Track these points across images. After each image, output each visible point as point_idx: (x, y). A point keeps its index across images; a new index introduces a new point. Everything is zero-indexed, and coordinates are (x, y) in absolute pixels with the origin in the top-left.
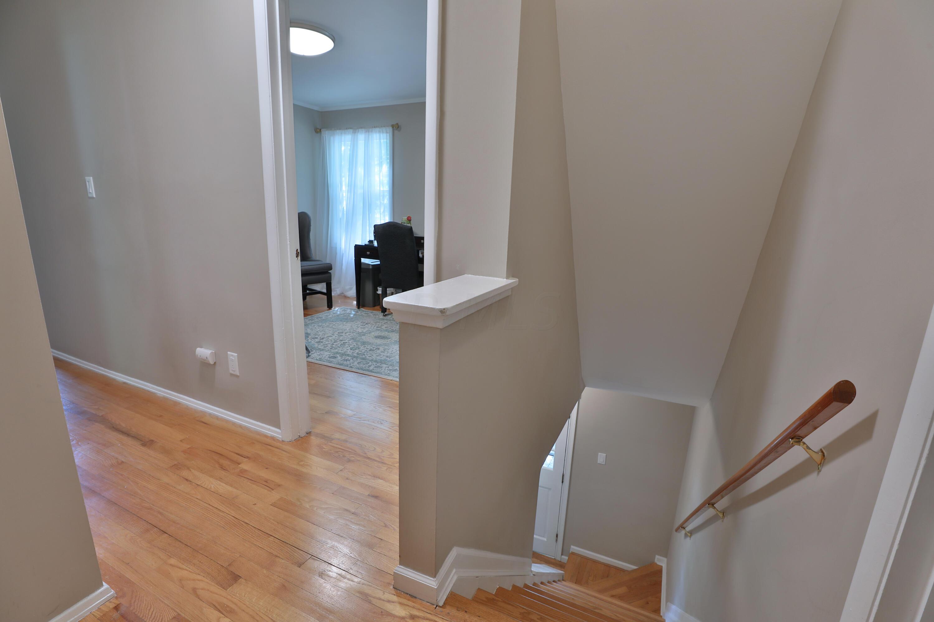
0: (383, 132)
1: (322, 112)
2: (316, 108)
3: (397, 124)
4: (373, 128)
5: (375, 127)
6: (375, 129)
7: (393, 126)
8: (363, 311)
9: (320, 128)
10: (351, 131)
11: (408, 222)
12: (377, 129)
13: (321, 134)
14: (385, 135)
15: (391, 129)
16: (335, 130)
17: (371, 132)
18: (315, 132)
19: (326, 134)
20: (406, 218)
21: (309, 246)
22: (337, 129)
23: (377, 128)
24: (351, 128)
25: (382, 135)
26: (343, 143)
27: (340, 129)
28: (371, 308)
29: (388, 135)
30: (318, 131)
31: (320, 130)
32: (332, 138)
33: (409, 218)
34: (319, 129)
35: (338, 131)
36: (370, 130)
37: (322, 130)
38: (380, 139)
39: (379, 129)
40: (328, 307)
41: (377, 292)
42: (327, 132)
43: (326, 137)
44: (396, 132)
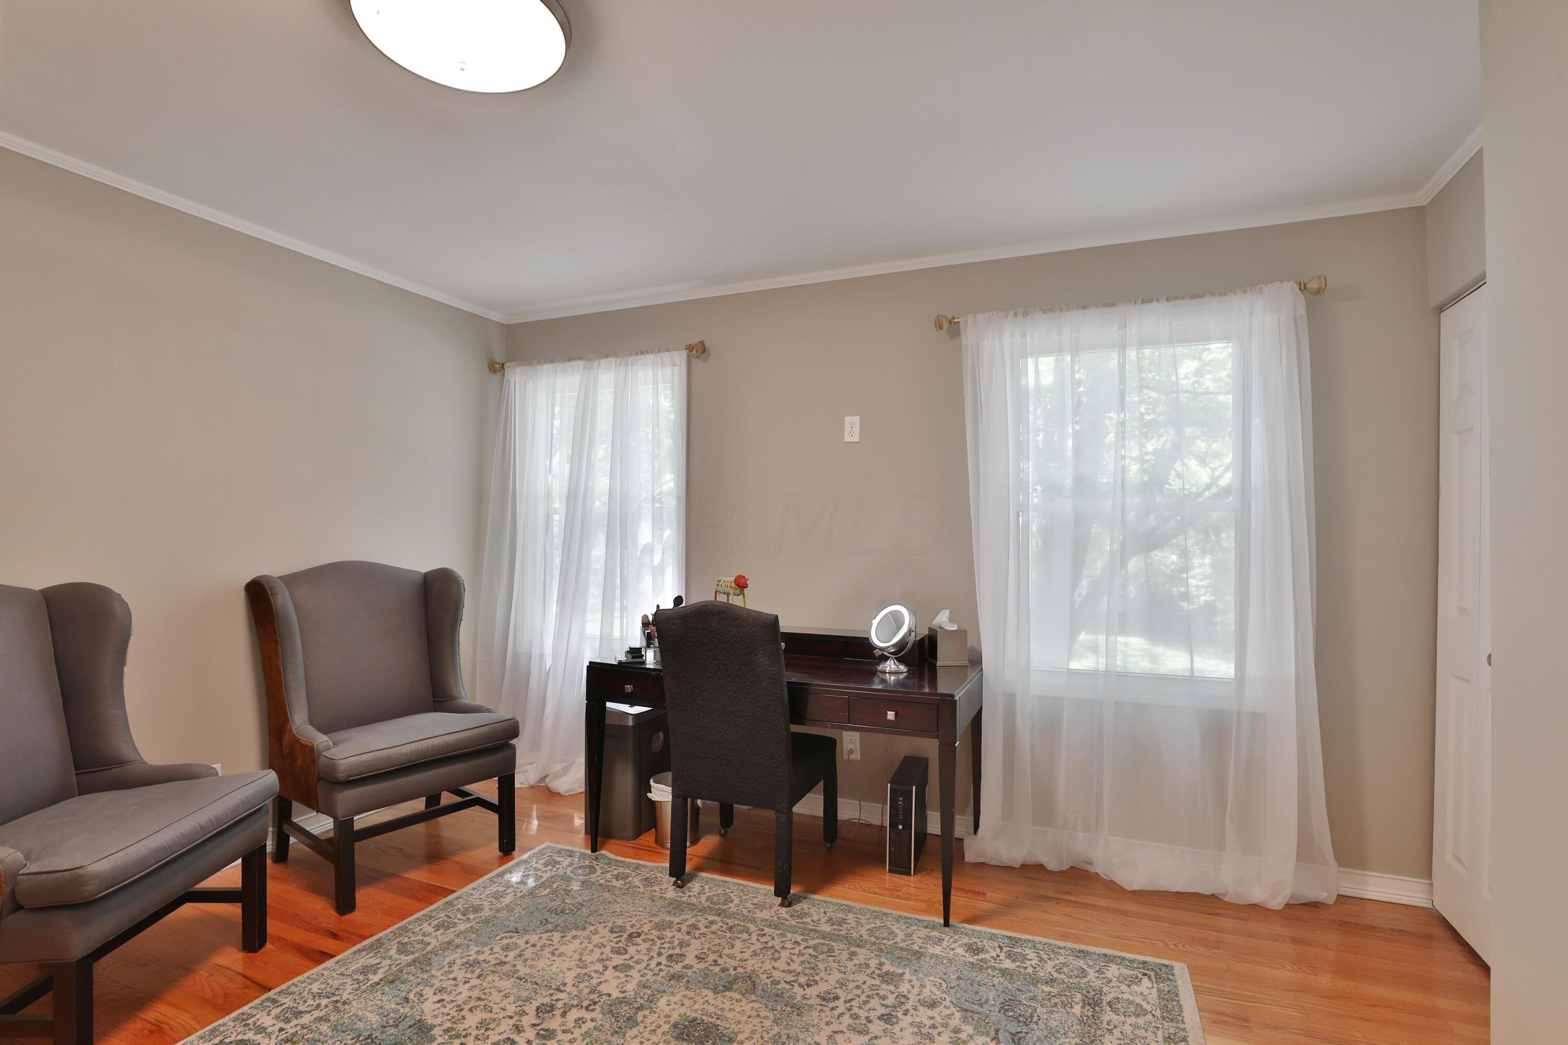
0: (663, 365)
1: (507, 326)
2: (495, 316)
3: (702, 343)
4: (637, 354)
5: (642, 353)
6: (642, 356)
7: (690, 348)
8: (610, 862)
9: (501, 362)
10: (581, 363)
11: (738, 592)
12: (649, 358)
13: (504, 375)
14: (668, 371)
15: (684, 354)
16: (540, 363)
17: (632, 365)
18: (490, 370)
19: (517, 376)
20: (733, 579)
21: (454, 665)
22: (545, 362)
23: (648, 356)
24: (580, 359)
25: (660, 372)
26: (558, 395)
27: (552, 362)
28: (631, 844)
29: (676, 370)
30: (496, 368)
31: (503, 365)
32: (530, 384)
33: (742, 581)
34: (498, 363)
35: (546, 366)
36: (631, 359)
37: (506, 365)
38: (655, 382)
39: (652, 356)
40: (500, 850)
41: (649, 794)
42: (518, 370)
43: (515, 381)
44: (697, 363)
